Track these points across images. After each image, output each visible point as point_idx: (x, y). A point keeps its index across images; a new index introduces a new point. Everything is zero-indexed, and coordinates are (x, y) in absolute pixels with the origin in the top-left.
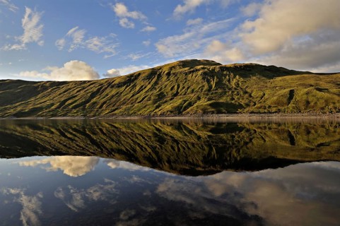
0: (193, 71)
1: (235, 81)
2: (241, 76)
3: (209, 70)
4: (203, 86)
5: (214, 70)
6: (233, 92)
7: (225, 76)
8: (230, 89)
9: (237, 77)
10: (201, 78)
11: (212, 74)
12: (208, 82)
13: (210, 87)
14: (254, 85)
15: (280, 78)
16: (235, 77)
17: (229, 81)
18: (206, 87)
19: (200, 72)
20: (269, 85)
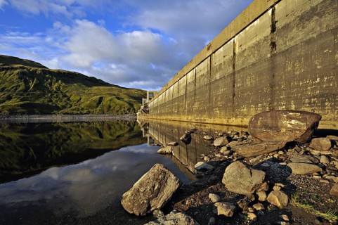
0: (8, 69)
1: (56, 85)
2: (63, 81)
3: (29, 70)
4: (19, 86)
5: (35, 71)
6: (52, 95)
7: (47, 79)
8: (50, 92)
9: (60, 82)
10: (17, 77)
11: (32, 75)
12: (26, 82)
13: (27, 88)
14: (73, 91)
15: (96, 87)
16: (57, 81)
17: (50, 84)
18: (22, 87)
19: (18, 71)
20: (86, 91)
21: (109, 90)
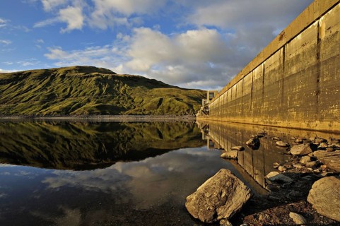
0: (88, 77)
1: (123, 88)
2: (128, 85)
3: (102, 77)
4: (95, 91)
5: (106, 77)
6: (120, 97)
7: (116, 83)
8: (118, 95)
9: (126, 85)
10: (94, 83)
11: (105, 80)
12: (101, 87)
13: (101, 92)
14: (137, 93)
15: (157, 89)
16: (123, 85)
17: (118, 88)
18: (97, 92)
19: (94, 78)
20: (148, 93)
21: (169, 91)
